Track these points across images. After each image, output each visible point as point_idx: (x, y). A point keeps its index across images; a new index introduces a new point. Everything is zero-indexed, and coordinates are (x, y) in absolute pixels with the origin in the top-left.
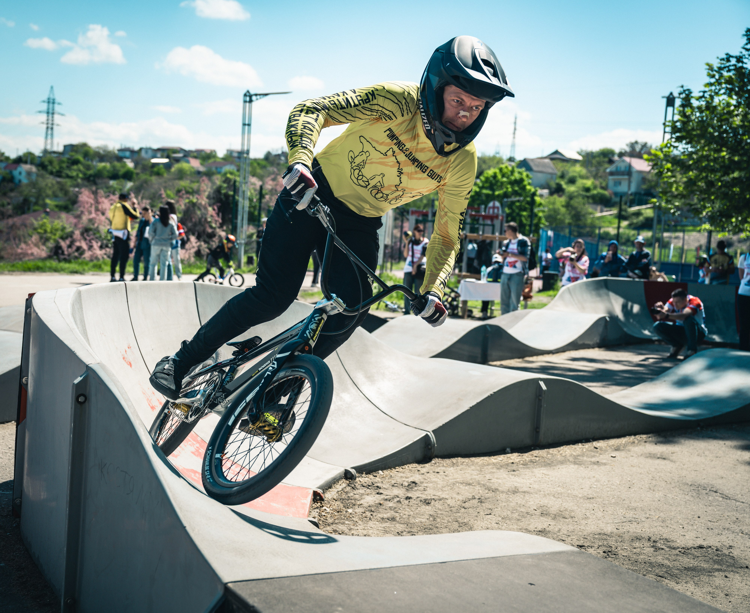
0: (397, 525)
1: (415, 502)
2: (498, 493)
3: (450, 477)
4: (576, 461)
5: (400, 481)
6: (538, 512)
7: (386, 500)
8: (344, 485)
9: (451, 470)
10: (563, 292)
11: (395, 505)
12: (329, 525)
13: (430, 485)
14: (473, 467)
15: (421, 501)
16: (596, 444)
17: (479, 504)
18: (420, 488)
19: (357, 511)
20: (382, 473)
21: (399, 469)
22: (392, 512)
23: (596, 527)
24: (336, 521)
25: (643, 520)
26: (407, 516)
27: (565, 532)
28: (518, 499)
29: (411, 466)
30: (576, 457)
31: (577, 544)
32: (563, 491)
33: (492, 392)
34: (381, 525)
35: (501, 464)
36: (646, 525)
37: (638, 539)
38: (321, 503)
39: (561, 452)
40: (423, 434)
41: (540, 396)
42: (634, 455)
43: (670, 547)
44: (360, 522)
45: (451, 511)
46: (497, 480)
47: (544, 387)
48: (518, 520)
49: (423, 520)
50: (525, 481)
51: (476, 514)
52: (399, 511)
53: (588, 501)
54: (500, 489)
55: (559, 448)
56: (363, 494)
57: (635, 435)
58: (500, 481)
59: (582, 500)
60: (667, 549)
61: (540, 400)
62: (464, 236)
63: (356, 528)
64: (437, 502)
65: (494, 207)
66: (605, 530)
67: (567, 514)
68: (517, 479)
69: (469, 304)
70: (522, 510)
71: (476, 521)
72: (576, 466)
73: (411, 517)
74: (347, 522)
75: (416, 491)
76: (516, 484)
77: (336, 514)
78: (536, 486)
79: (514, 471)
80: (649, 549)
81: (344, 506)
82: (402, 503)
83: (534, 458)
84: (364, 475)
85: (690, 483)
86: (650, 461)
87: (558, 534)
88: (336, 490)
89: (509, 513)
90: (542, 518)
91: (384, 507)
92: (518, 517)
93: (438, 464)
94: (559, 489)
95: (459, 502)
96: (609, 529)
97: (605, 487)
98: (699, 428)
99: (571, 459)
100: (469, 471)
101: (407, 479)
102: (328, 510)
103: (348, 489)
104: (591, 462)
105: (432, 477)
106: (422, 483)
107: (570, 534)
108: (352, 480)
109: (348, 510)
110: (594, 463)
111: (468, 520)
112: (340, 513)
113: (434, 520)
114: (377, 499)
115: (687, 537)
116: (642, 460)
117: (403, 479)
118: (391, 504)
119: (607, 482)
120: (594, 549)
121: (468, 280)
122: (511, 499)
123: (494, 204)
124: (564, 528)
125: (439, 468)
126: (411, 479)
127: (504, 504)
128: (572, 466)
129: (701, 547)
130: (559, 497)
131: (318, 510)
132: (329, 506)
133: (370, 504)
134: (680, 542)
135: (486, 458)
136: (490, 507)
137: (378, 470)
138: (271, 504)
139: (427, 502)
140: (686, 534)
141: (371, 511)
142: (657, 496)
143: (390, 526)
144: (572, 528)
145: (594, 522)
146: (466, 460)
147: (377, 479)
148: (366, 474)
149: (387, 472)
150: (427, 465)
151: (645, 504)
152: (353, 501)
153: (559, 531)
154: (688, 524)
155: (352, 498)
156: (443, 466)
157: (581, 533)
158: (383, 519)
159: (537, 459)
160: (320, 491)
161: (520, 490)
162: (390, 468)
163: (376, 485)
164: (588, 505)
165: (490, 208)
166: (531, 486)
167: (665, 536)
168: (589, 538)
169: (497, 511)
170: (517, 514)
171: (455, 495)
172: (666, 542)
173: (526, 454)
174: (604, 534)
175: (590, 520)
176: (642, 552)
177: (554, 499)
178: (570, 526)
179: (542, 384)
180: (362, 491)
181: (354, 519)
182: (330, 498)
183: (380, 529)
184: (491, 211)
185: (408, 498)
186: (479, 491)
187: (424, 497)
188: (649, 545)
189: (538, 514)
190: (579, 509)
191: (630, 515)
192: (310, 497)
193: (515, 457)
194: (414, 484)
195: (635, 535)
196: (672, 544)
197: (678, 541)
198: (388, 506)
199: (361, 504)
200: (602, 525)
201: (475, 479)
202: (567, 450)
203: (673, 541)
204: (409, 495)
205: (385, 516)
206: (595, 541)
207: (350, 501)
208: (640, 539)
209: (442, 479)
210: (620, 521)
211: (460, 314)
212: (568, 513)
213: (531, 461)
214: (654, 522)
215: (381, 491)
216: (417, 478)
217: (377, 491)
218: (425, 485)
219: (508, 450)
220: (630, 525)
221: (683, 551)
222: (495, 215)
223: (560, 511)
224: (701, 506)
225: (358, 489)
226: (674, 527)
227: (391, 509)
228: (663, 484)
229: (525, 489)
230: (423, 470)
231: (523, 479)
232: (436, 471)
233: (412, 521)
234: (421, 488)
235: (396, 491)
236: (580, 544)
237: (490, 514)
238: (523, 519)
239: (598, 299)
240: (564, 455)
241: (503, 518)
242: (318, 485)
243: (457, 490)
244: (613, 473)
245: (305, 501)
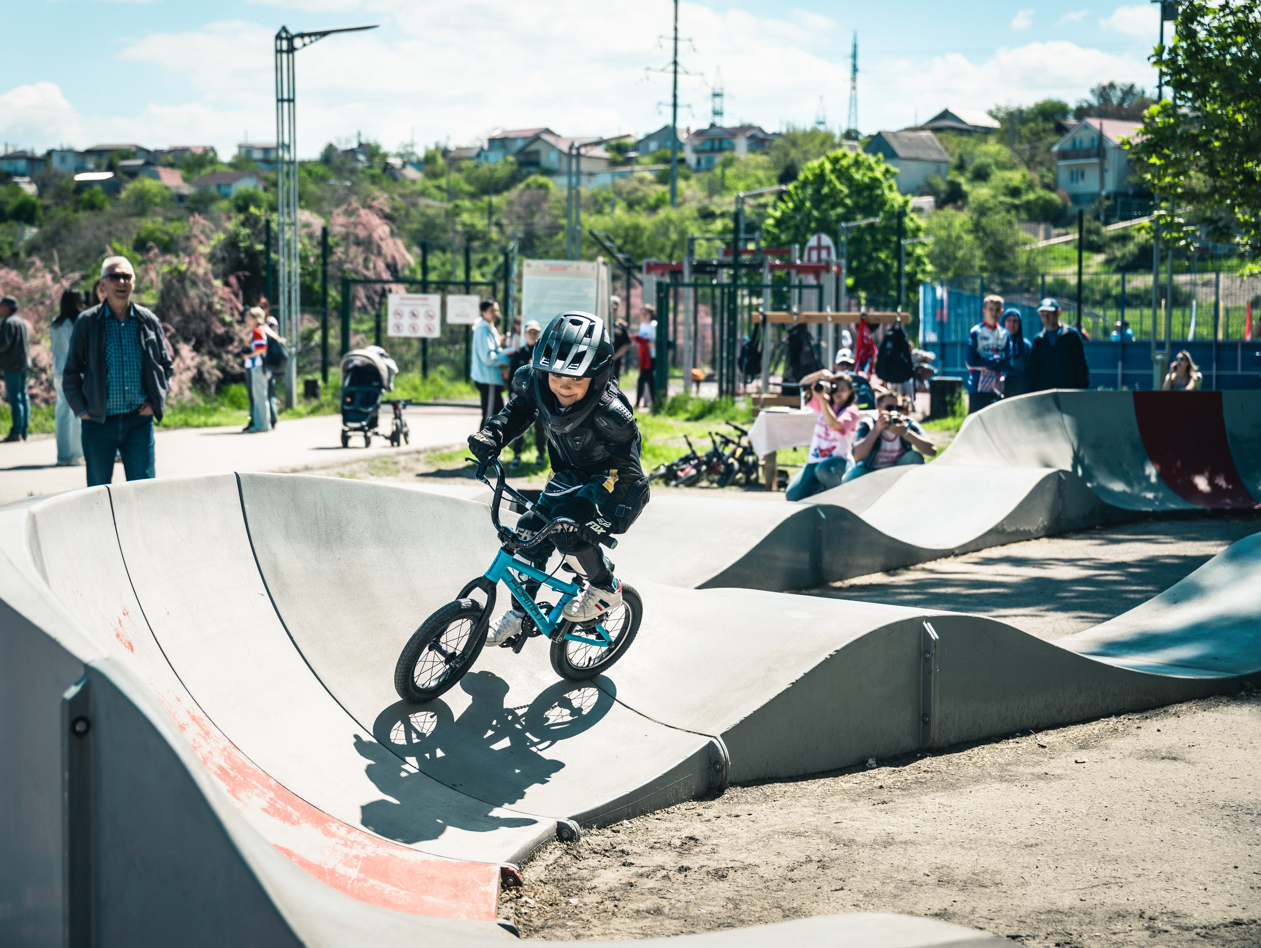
0: (667, 922)
1: (696, 876)
2: (854, 847)
3: (762, 824)
4: (1005, 776)
5: (665, 837)
6: (932, 880)
7: (641, 875)
8: (558, 853)
9: (762, 810)
10: (970, 426)
11: (658, 885)
12: (536, 931)
13: (724, 841)
14: (804, 801)
15: (708, 873)
16: (1042, 738)
17: (820, 871)
18: (706, 847)
19: (586, 900)
20: (630, 825)
21: (660, 814)
22: (655, 897)
23: (1042, 900)
24: (550, 923)
25: (1131, 879)
26: (683, 904)
27: (984, 914)
28: (894, 857)
29: (683, 806)
30: (1004, 767)
31: (1007, 933)
32: (978, 835)
33: (832, 652)
34: (635, 924)
35: (859, 791)
36: (1137, 889)
37: (1121, 915)
38: (518, 891)
39: (974, 760)
40: (705, 741)
41: (927, 651)
42: (1117, 755)
43: (1180, 927)
44: (595, 922)
45: (767, 887)
46: (852, 823)
47: (934, 635)
48: (895, 896)
49: (715, 910)
50: (906, 821)
51: (815, 890)
52: (669, 896)
53: (1028, 850)
54: (858, 839)
55: (968, 752)
56: (595, 868)
57: (1118, 715)
58: (857, 824)
59: (1015, 851)
60: (1175, 932)
61: (927, 660)
62: (761, 317)
63: (589, 933)
64: (739, 873)
65: (819, 248)
66: (1060, 904)
67: (986, 879)
68: (890, 817)
69: (780, 459)
70: (902, 876)
71: (815, 904)
72: (1005, 785)
73: (692, 905)
74: (569, 923)
75: (697, 854)
76: (889, 828)
77: (548, 909)
78: (928, 829)
79: (884, 803)
80: (1140, 934)
81: (562, 893)
82: (673, 880)
83: (922, 774)
84: (594, 831)
85: (1221, 804)
86: (1147, 765)
87: (971, 917)
88: (544, 864)
89: (877, 884)
90: (939, 890)
91: (638, 890)
92: (895, 892)
93: (735, 800)
94: (971, 831)
95: (781, 870)
96: (1066, 901)
97: (1059, 822)
98: (1243, 693)
99: (995, 772)
100: (796, 809)
101: (678, 834)
102: (532, 902)
103: (567, 859)
104: (1032, 774)
105: (726, 825)
106: (707, 838)
107: (993, 915)
108: (571, 841)
109: (571, 900)
110: (1039, 777)
111: (800, 903)
112: (554, 907)
113: (736, 907)
114: (626, 873)
115: (1212, 906)
116: (1131, 763)
117: (671, 834)
118: (650, 883)
119: (1063, 811)
120: (1038, 940)
121: (774, 409)
122: (880, 858)
123: (819, 240)
124: (982, 905)
125: (739, 807)
126: (686, 833)
127: (867, 868)
128: (997, 785)
129: (1237, 923)
130: (971, 848)
131: (513, 905)
132: (532, 894)
133: (611, 885)
134: (1200, 916)
135: (829, 781)
136: (841, 875)
137: (622, 819)
138: (424, 898)
139: (720, 875)
140: (1210, 901)
141: (615, 899)
142: (1158, 832)
143: (653, 924)
144: (997, 904)
145: (1038, 891)
146: (790, 787)
147: (621, 837)
148: (599, 828)
149: (637, 822)
150: (716, 803)
151: (1135, 850)
152: (578, 882)
153: (973, 911)
154: (1215, 881)
155: (576, 876)
156: (747, 802)
157: (1013, 913)
158: (638, 912)
159: (929, 776)
160: (513, 867)
161: (898, 839)
162: (644, 813)
163: (618, 848)
164: (1027, 859)
165: (811, 249)
166: (917, 830)
167: (1171, 907)
168: (1028, 921)
169: (855, 882)
170: (892, 885)
171: (773, 858)
172: (1172, 919)
173: (907, 768)
174: (1058, 912)
175: (1029, 889)
176: (1128, 939)
177: (963, 852)
178: (992, 901)
179: (929, 627)
180: (593, 862)
181: (583, 916)
182: (533, 879)
183: (634, 931)
184: (814, 255)
185: (683, 869)
186: (818, 847)
187: (713, 865)
188: (1140, 926)
189: (933, 882)
190: (1011, 868)
191: (1106, 872)
192: (496, 880)
193: (884, 775)
194: (692, 842)
195: (1116, 909)
196: (1183, 921)
197: (1196, 915)
198: (647, 887)
199: (595, 888)
200: (1054, 896)
201: (809, 824)
202: (984, 754)
203: (1186, 916)
204: (685, 863)
205: (643, 906)
206: (1041, 925)
207: (571, 882)
208: (1124, 917)
209: (746, 829)
210: (1087, 885)
211: (762, 481)
212: (988, 876)
213: (917, 781)
214: (1151, 882)
215: (630, 859)
216: (697, 829)
217: (623, 860)
218: (715, 842)
219: (871, 761)
220: (1107, 891)
221: (1203, 932)
222: (823, 264)
223: (974, 874)
224: (1240, 846)
225: (585, 859)
226: (1188, 889)
227: (652, 893)
228: (1171, 808)
229: (906, 837)
230: (709, 814)
231: (902, 817)
232: (734, 813)
233: (694, 911)
234: (708, 848)
235: (659, 858)
236: (1012, 932)
237: (842, 889)
238: (905, 894)
239: (1042, 435)
240: (979, 765)
241: (866, 896)
242: (509, 857)
243: (776, 847)
244: (1075, 793)
245: (488, 889)
